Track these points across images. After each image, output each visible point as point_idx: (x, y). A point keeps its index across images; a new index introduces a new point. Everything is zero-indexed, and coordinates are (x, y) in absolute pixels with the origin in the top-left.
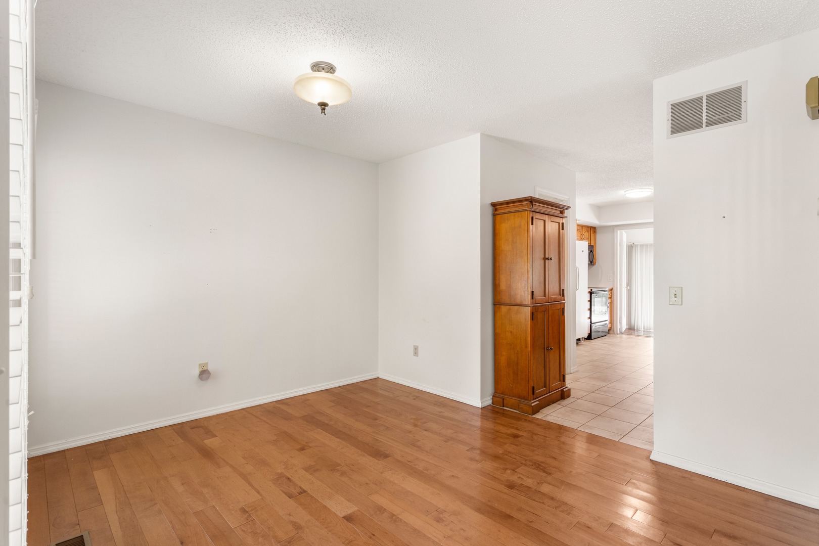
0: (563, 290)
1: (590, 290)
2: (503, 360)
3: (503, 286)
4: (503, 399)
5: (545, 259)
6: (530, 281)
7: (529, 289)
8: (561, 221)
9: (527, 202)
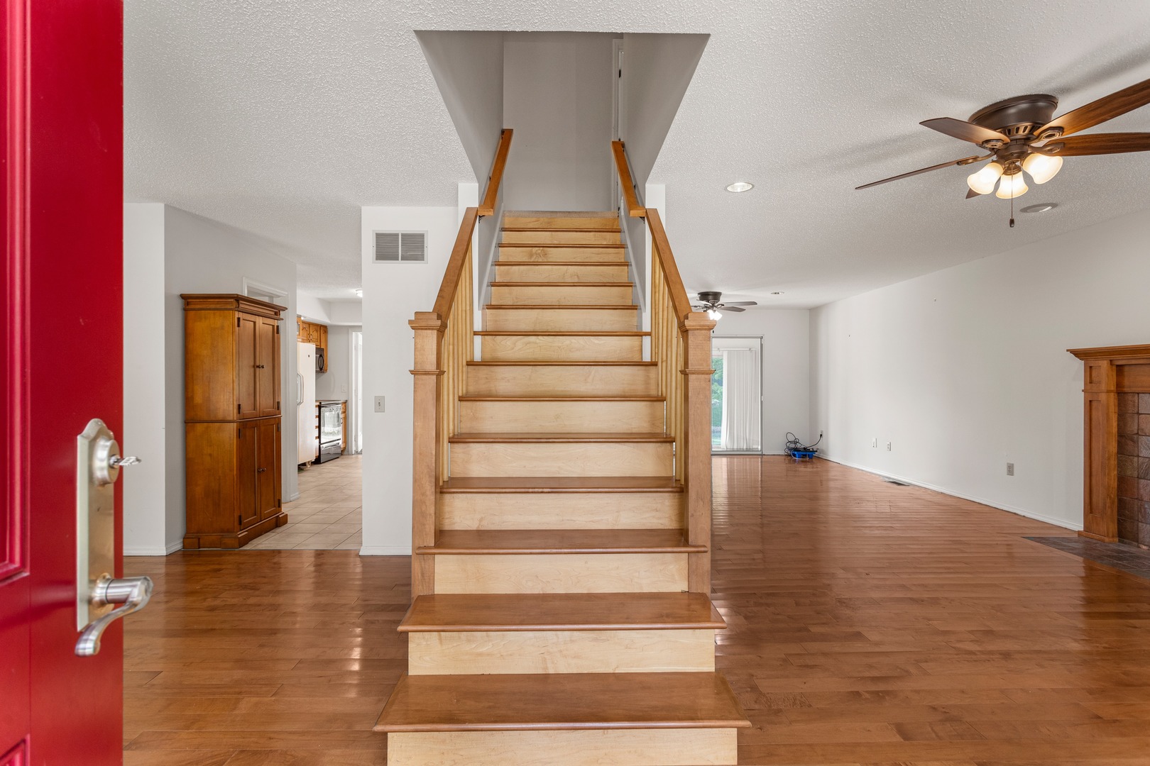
0: (278, 403)
1: (318, 404)
2: (199, 491)
3: (198, 399)
4: (199, 539)
5: (256, 367)
6: (236, 392)
7: (235, 403)
8: (276, 323)
9: (232, 300)
